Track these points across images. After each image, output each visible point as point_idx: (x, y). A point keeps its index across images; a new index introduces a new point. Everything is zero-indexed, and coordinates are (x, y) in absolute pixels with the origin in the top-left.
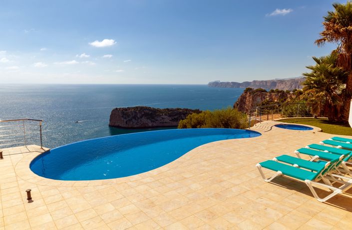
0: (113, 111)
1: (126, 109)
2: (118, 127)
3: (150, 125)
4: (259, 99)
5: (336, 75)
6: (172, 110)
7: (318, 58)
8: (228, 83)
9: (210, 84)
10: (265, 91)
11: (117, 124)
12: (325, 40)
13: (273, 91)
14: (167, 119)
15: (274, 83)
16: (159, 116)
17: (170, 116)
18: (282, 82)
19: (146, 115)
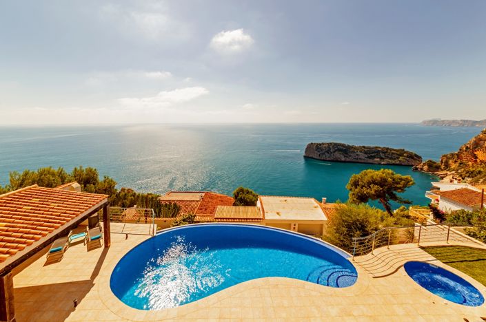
2: (312, 158)
3: (343, 159)
14: (362, 156)
16: (354, 152)
17: (366, 153)
19: (339, 150)
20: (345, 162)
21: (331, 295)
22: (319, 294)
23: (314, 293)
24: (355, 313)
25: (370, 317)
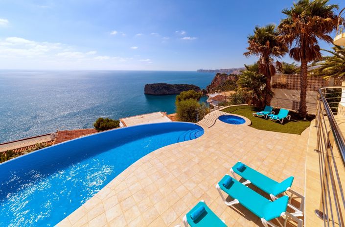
0: (146, 85)
1: (153, 85)
2: (150, 94)
3: (168, 93)
4: (224, 79)
5: (259, 79)
6: (178, 85)
7: (247, 65)
8: (207, 70)
9: (198, 71)
10: (227, 75)
11: (149, 93)
12: (249, 53)
13: (231, 75)
14: (176, 90)
15: (231, 70)
16: (172, 88)
17: (178, 88)
18: (235, 69)
19: (165, 88)
20: (169, 94)
21: (196, 143)
22: (190, 145)
23: (187, 146)
24: (211, 145)
25: (218, 143)
